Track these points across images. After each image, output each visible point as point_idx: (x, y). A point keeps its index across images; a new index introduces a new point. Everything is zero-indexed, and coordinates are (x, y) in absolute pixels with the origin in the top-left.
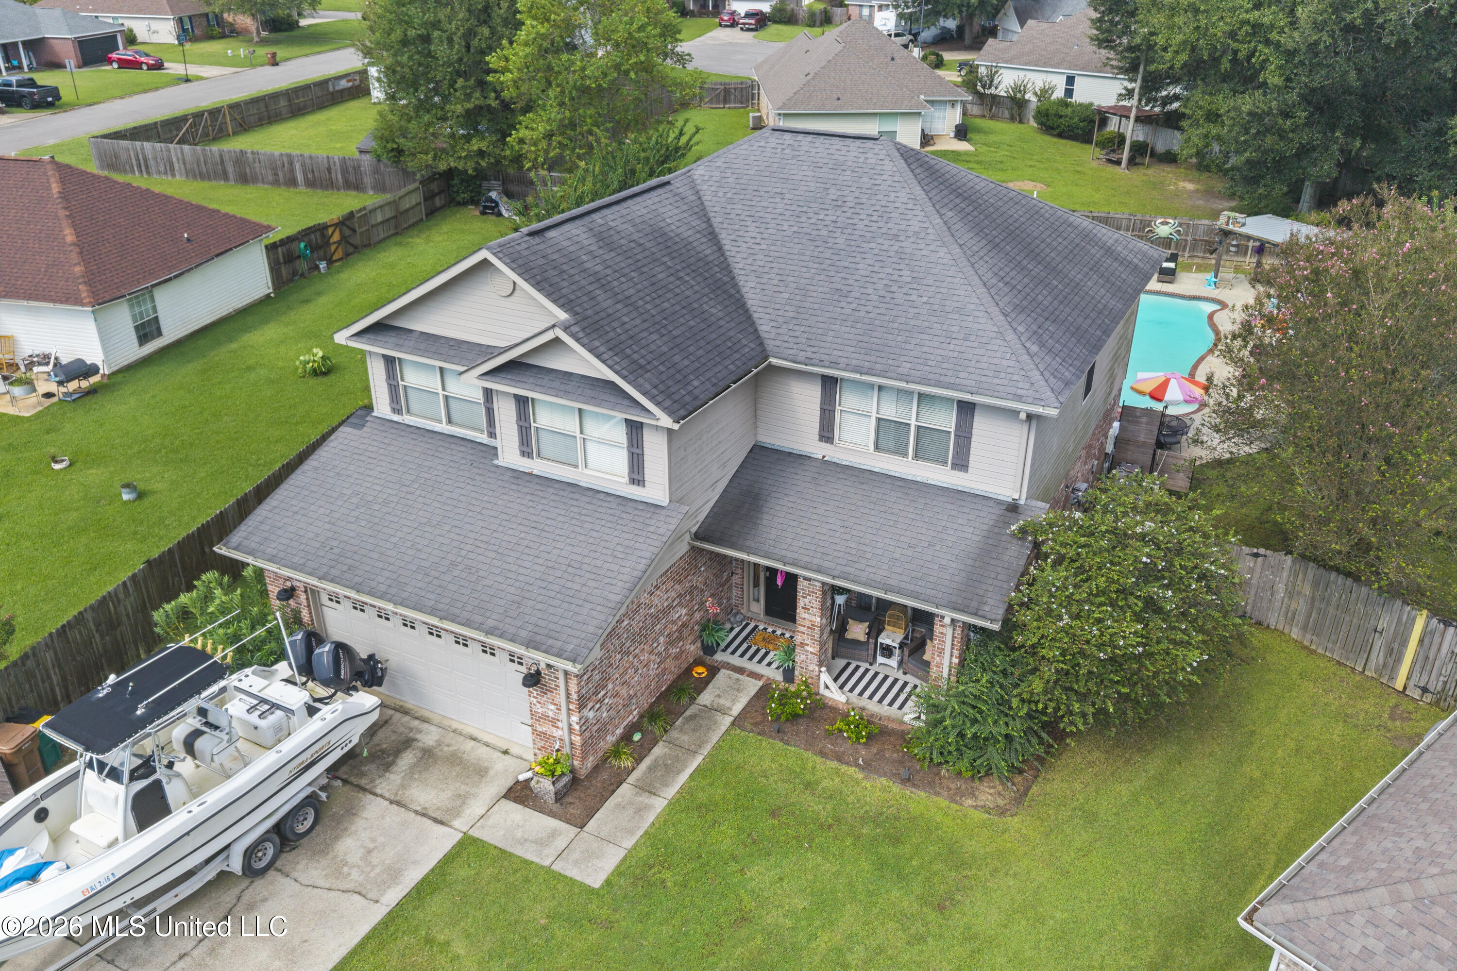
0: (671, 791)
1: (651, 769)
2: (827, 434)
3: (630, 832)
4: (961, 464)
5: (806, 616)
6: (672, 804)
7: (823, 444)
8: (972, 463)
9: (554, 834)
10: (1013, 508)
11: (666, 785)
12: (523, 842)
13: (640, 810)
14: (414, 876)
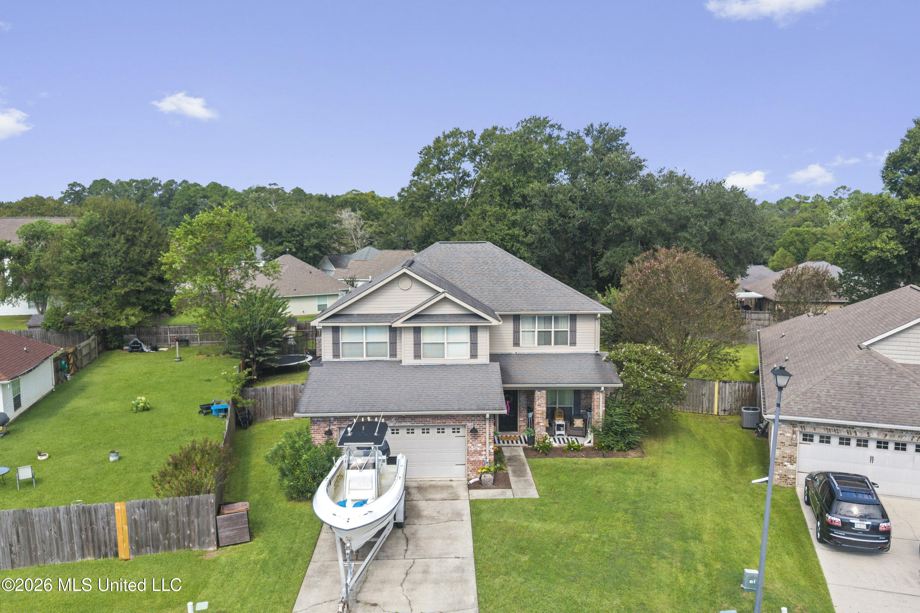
0: (529, 475)
1: (514, 472)
2: (516, 343)
4: (573, 343)
5: (539, 409)
7: (515, 348)
8: (577, 342)
10: (597, 355)
11: (525, 474)
13: (526, 481)
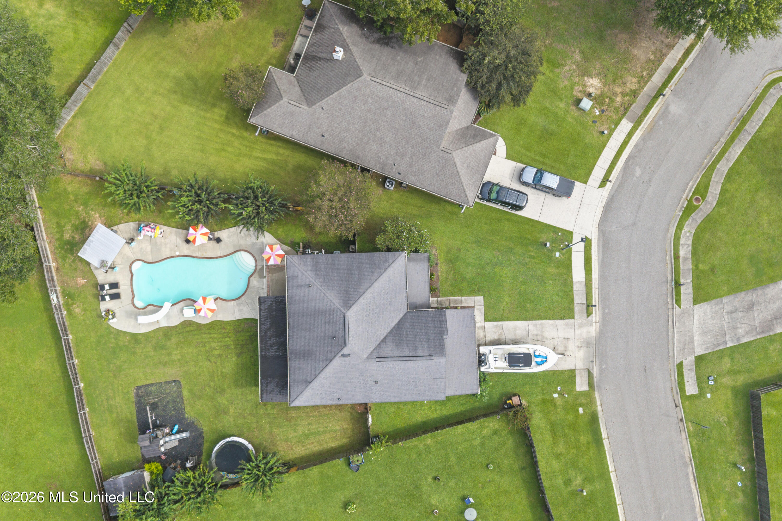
0: (460, 298)
1: (457, 304)
3: (471, 299)
6: (462, 296)
9: (478, 309)
11: (459, 299)
12: (481, 313)
13: (466, 300)
14: (495, 323)
